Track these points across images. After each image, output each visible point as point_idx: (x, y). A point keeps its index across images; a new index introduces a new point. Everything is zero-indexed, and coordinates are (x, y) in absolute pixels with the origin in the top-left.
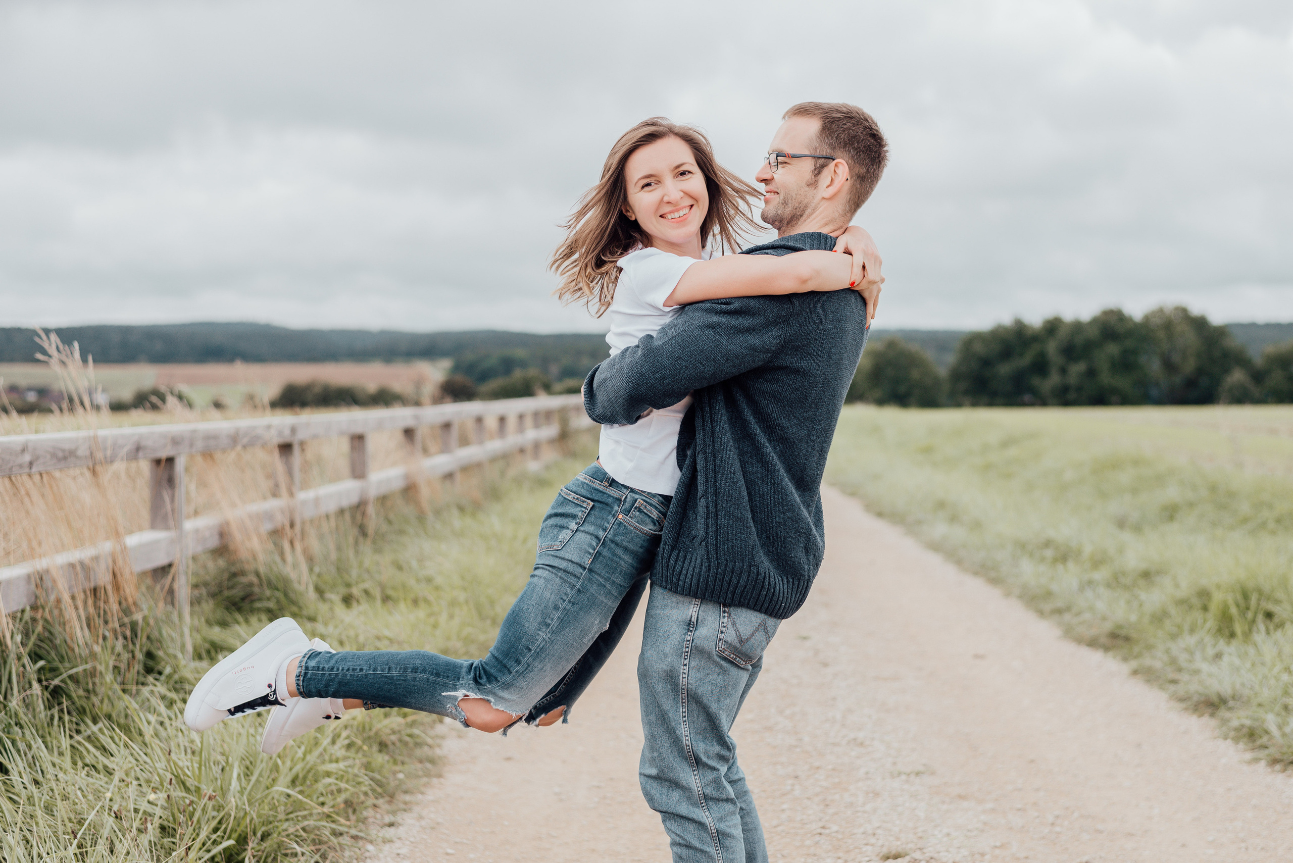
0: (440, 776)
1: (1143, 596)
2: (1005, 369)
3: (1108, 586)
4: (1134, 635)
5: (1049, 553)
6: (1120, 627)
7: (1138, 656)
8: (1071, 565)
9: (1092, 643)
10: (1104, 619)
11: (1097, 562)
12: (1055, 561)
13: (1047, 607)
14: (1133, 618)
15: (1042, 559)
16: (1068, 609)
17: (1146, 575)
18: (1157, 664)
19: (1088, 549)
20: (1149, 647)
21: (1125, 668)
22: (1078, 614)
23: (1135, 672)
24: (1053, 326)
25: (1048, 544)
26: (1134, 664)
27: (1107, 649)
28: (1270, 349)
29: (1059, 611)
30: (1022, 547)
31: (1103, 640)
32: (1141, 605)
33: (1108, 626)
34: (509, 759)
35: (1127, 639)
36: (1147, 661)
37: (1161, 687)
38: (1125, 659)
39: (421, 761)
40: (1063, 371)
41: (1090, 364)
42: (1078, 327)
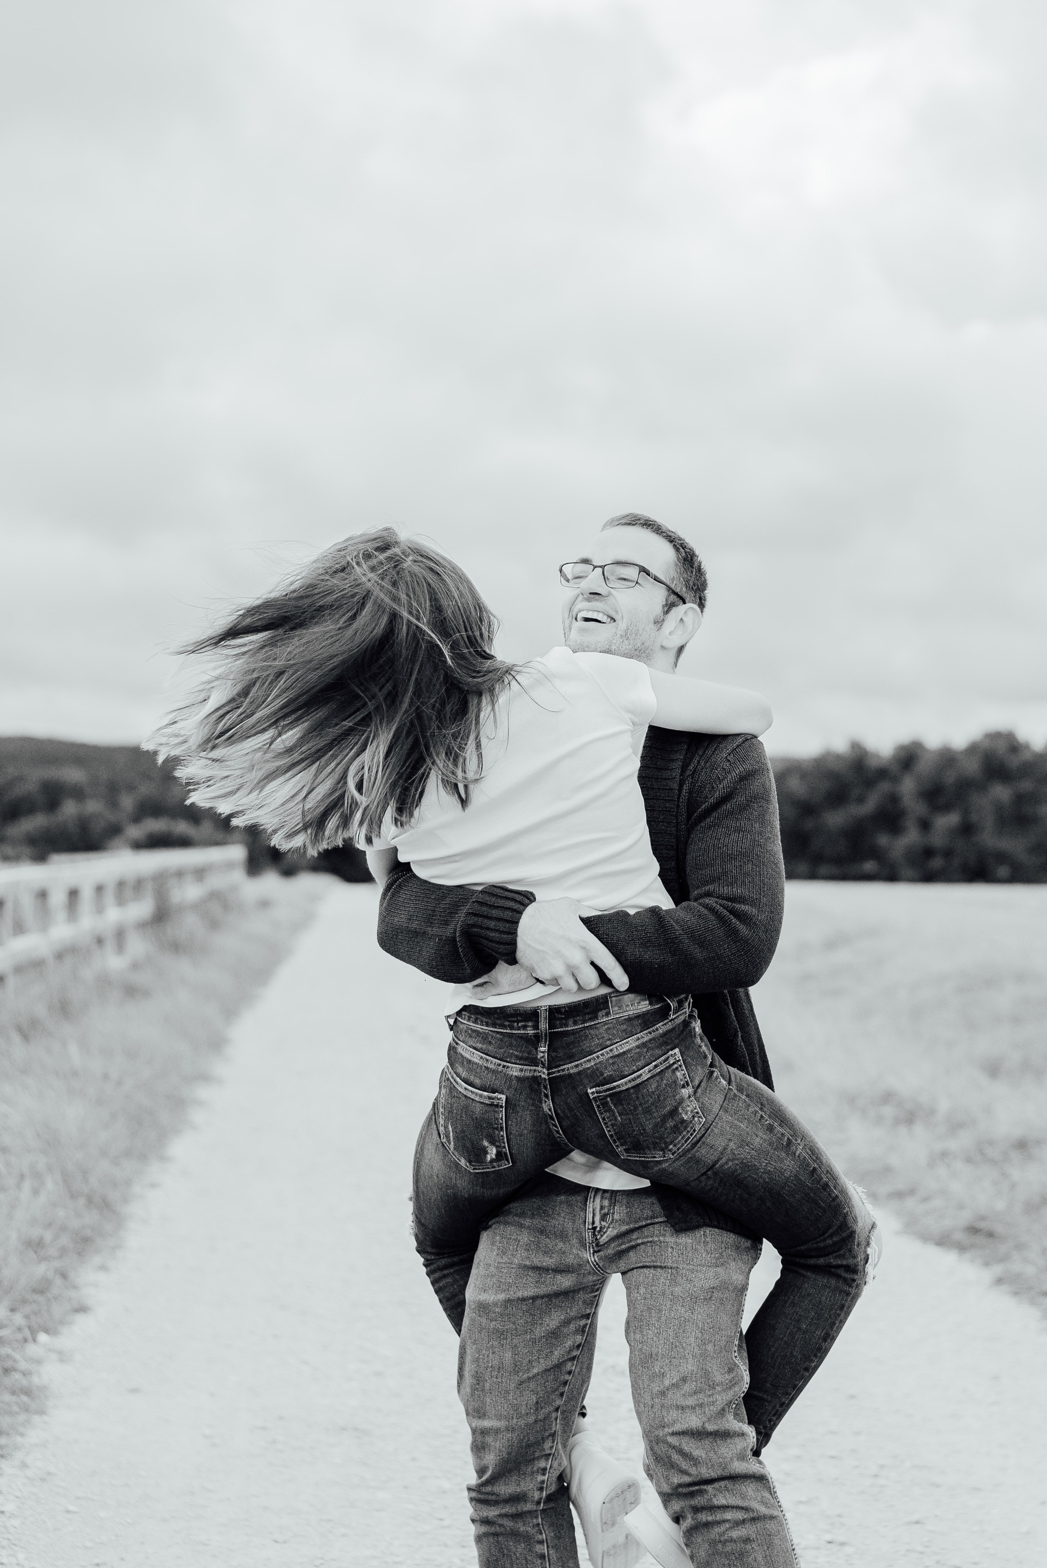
0: (42, 1412)
1: (1016, 1174)
3: (969, 1160)
4: (999, 1229)
5: (888, 1111)
6: (983, 1218)
7: (1004, 1259)
8: (919, 1129)
9: (943, 1241)
10: (961, 1207)
11: (955, 1126)
12: (897, 1122)
13: (883, 1190)
14: (1000, 1205)
15: (879, 1120)
16: (912, 1192)
17: (1022, 1145)
18: (1030, 1271)
19: (944, 1106)
20: (1020, 1247)
21: (987, 1275)
22: (926, 1200)
23: (999, 1281)
25: (888, 1097)
26: (998, 1270)
27: (961, 1248)
29: (899, 1195)
30: (851, 1100)
31: (959, 1236)
32: (1013, 1186)
33: (965, 1217)
34: (135, 1391)
35: (991, 1235)
36: (1016, 1266)
37: (1033, 1302)
38: (986, 1264)
39: (13, 1393)
40: (925, 825)
41: (966, 813)
42: (948, 758)
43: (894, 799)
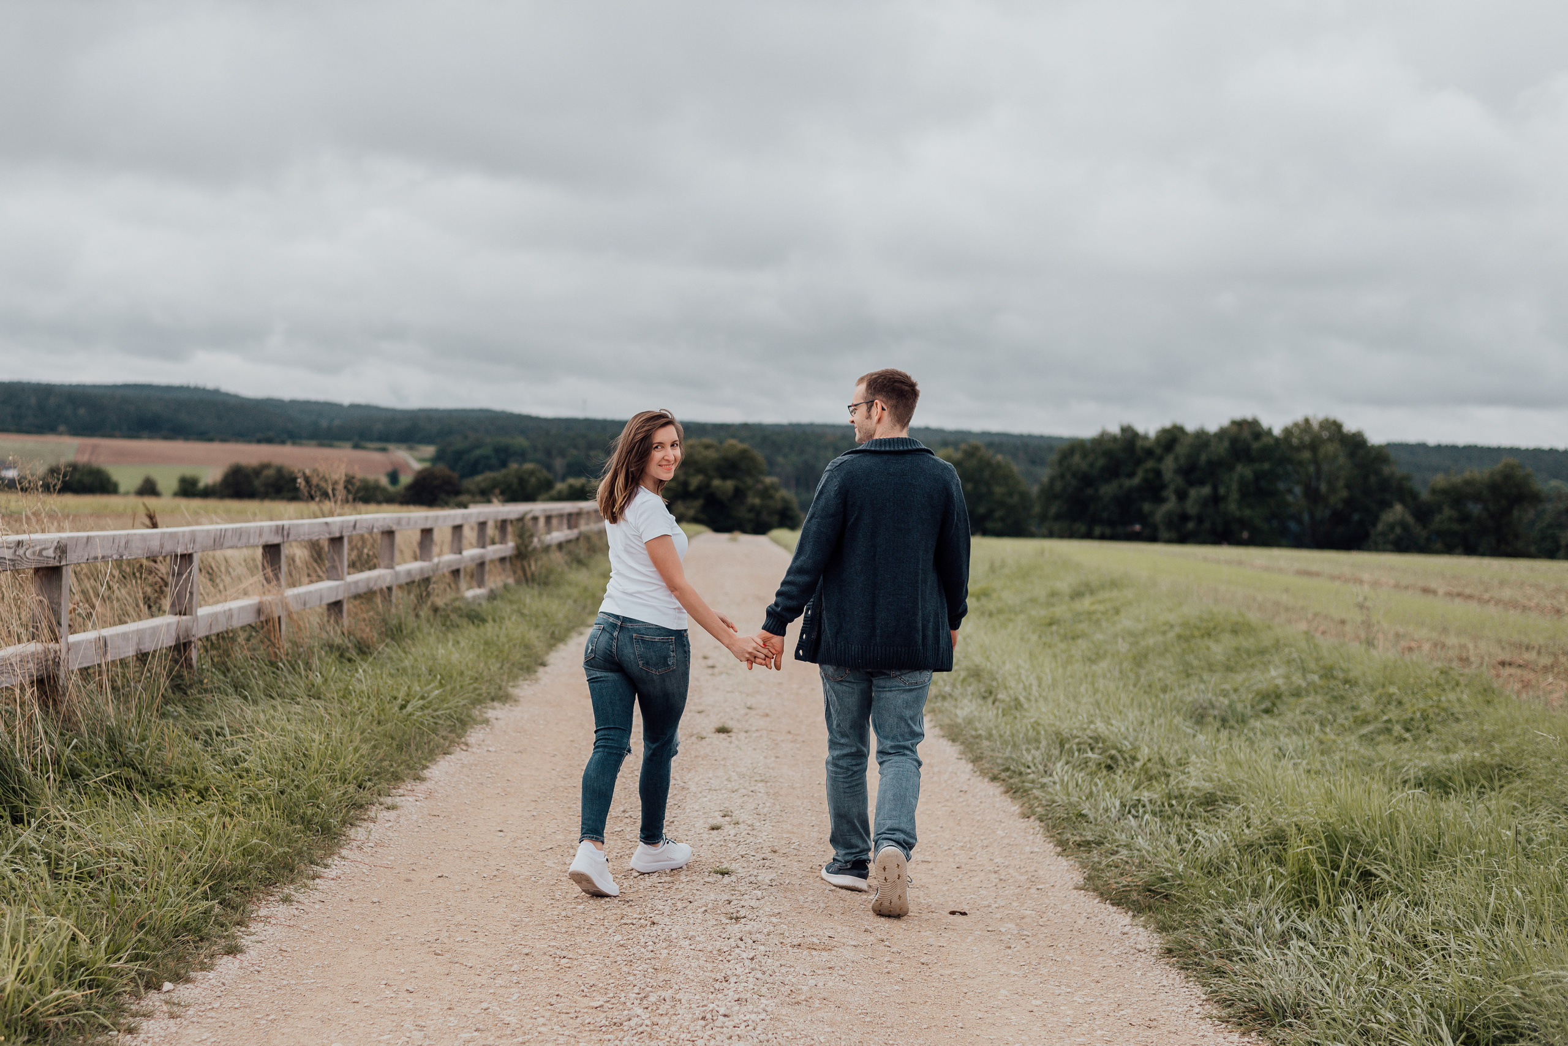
2: (1108, 490)
8: (1117, 776)
12: (1098, 768)
13: (1073, 839)
16: (1098, 844)
19: (1143, 755)
24: (1172, 437)
27: (1137, 912)
28: (1440, 480)
31: (1136, 896)
33: (1145, 876)
40: (1182, 496)
41: (1215, 488)
42: (1202, 439)
43: (1158, 473)
